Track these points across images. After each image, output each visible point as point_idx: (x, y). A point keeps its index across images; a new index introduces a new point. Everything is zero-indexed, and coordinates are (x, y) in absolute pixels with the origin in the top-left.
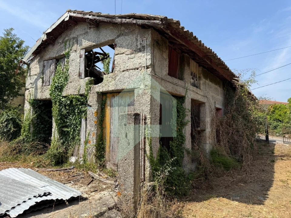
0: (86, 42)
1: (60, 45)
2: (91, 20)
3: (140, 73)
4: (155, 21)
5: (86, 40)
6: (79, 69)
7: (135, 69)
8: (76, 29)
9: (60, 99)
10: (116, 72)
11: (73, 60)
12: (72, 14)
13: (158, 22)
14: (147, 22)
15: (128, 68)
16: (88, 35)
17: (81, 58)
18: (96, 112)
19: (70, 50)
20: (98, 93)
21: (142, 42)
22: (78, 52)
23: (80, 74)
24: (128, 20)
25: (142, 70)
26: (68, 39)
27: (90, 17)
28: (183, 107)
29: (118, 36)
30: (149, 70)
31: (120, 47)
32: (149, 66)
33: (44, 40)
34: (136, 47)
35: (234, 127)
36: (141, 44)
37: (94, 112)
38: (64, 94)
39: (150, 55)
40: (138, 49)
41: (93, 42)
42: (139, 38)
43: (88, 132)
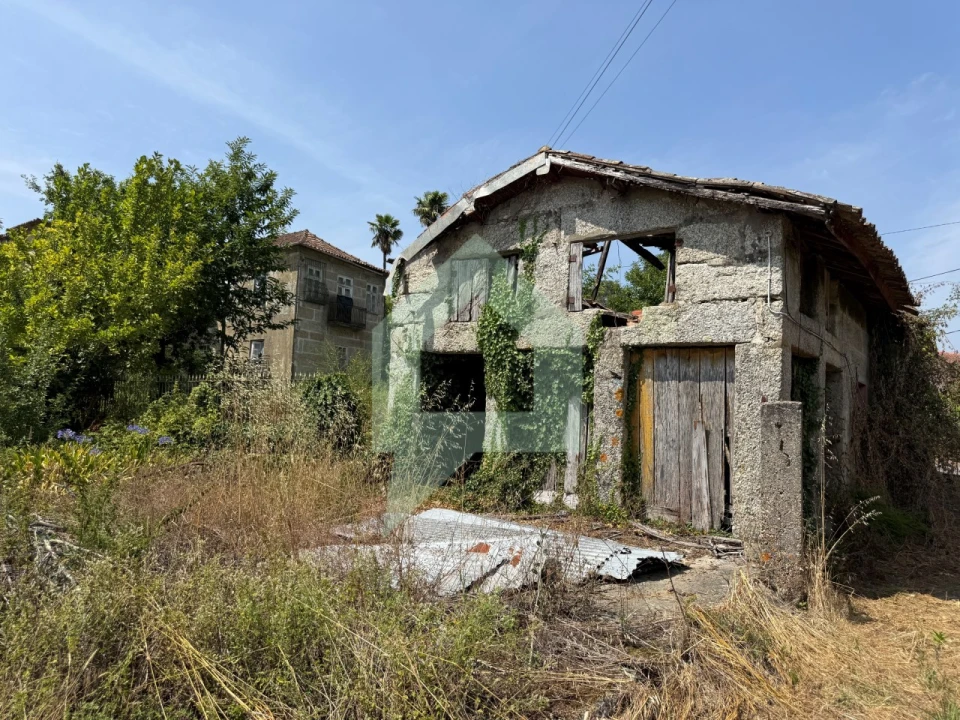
0: (586, 225)
1: (505, 226)
2: (617, 180)
3: (751, 311)
4: (808, 206)
5: (586, 221)
6: (568, 288)
7: (736, 300)
8: (554, 192)
9: (513, 357)
10: (681, 303)
11: (546, 266)
12: (559, 161)
13: (816, 209)
14: (787, 206)
15: (716, 296)
16: (593, 210)
17: (573, 264)
18: (620, 391)
19: (538, 241)
20: (625, 347)
21: (757, 242)
22: (563, 247)
23: (571, 301)
24: (731, 195)
25: (758, 303)
26: (530, 215)
27: (618, 175)
28: (812, 385)
29: (688, 222)
30: (778, 305)
31: (692, 247)
32: (777, 295)
33: (467, 213)
34: (741, 250)
35: (901, 435)
36: (754, 246)
37: (614, 391)
38: (521, 344)
39: (781, 271)
40: (746, 256)
41: (610, 229)
42: (748, 232)
43: (599, 434)
